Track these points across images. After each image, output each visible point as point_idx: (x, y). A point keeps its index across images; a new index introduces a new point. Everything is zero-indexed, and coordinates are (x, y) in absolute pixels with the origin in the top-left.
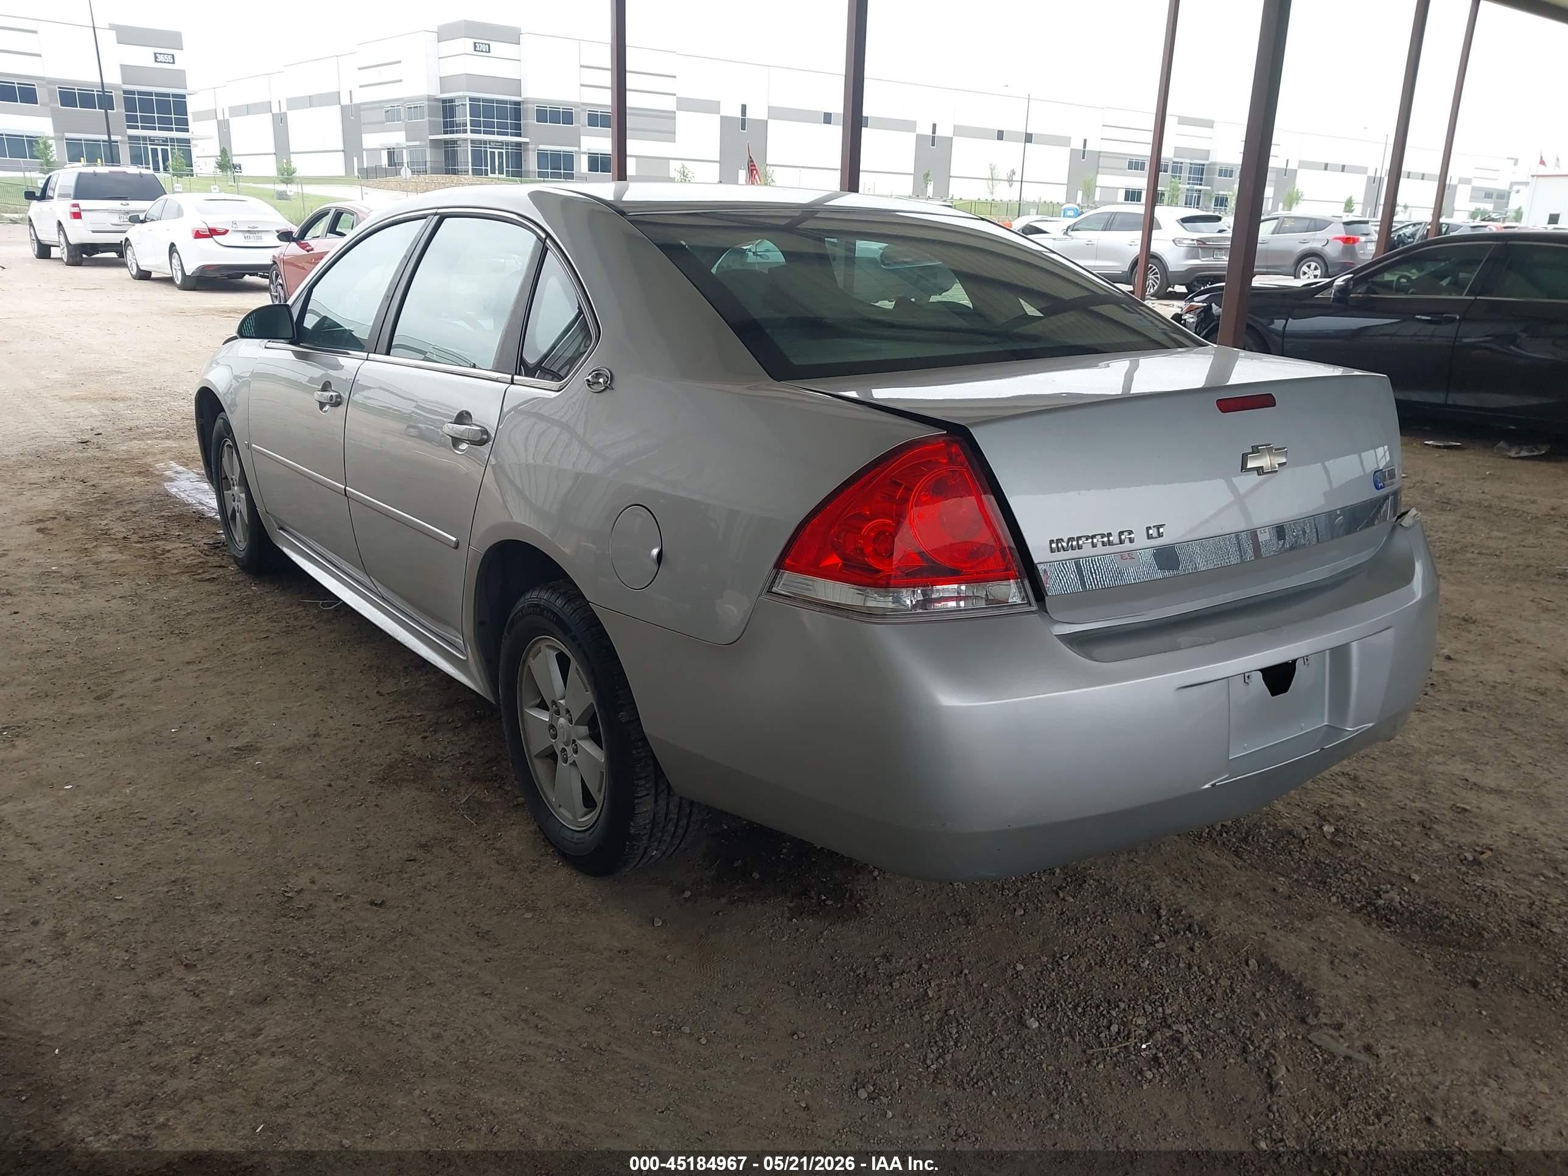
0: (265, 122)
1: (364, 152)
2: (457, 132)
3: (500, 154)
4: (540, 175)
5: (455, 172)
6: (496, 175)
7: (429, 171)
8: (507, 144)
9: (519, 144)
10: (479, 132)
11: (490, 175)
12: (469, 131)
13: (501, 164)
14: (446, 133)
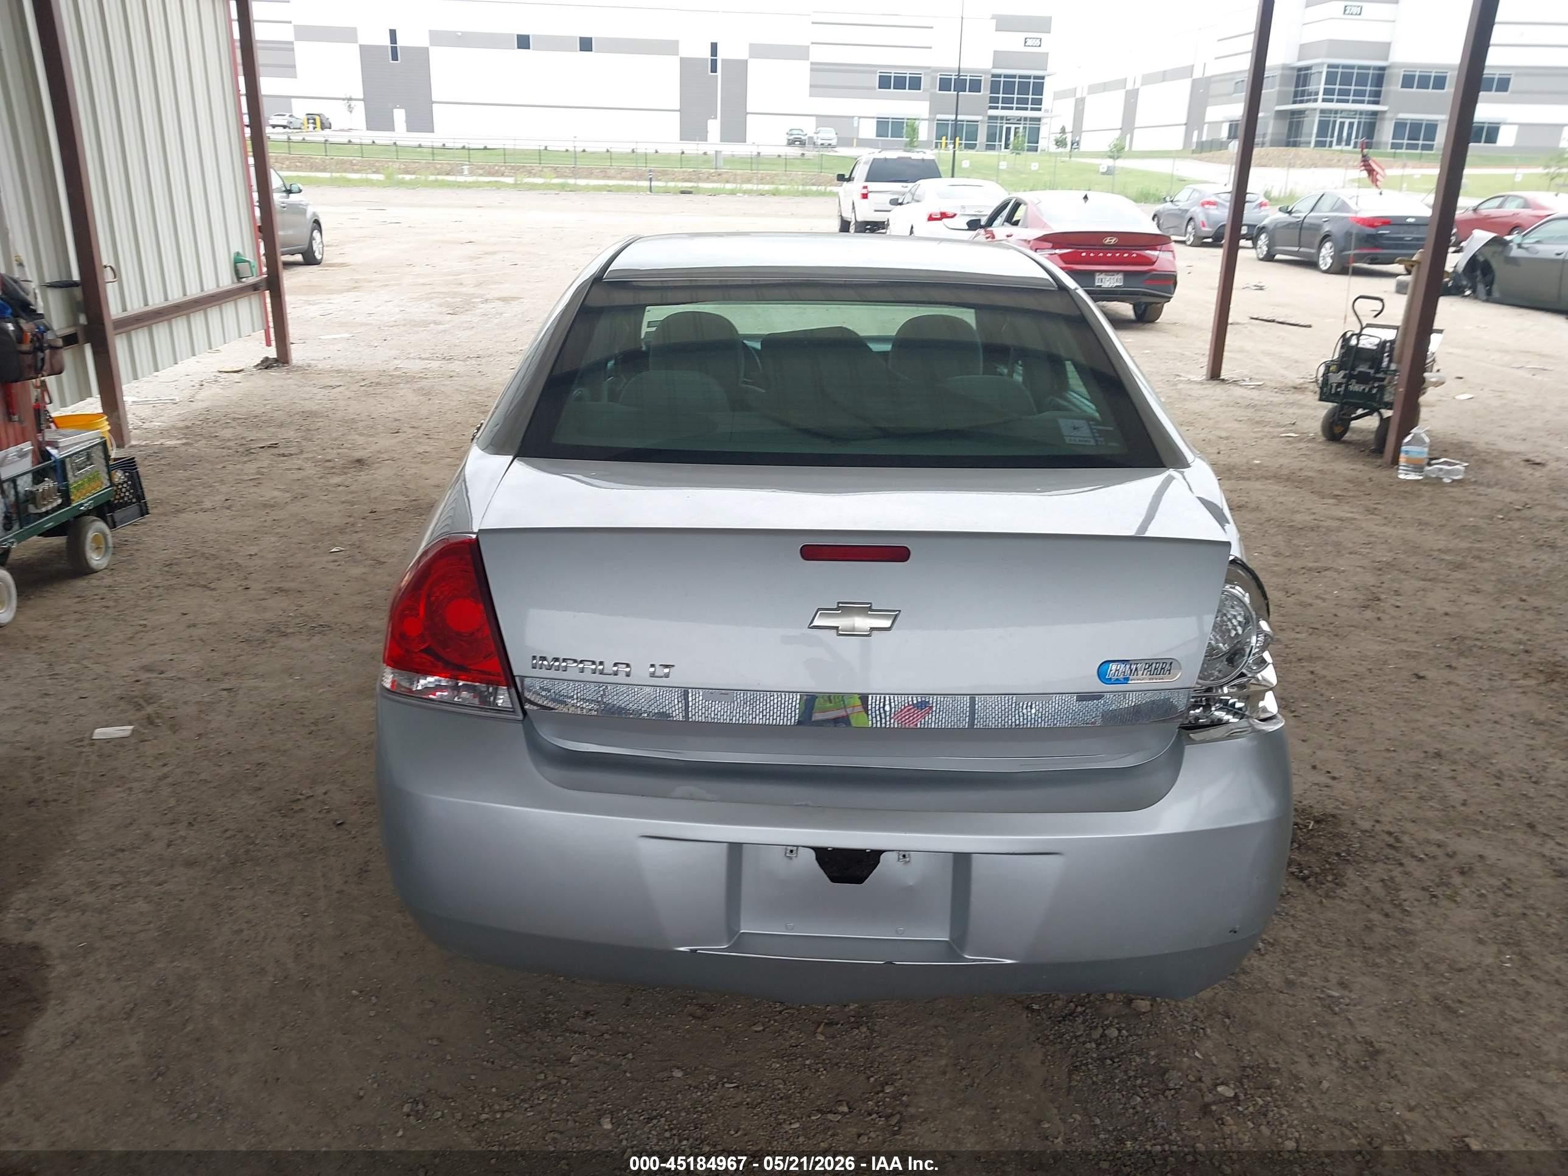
0: (1117, 98)
1: (1206, 126)
2: (1308, 101)
3: (1351, 125)
4: (1394, 146)
5: (1295, 144)
6: (1343, 147)
7: (1268, 144)
8: (1361, 113)
9: (1375, 113)
10: (1331, 101)
11: (1335, 147)
12: (1320, 100)
13: (1349, 135)
14: (1295, 102)
